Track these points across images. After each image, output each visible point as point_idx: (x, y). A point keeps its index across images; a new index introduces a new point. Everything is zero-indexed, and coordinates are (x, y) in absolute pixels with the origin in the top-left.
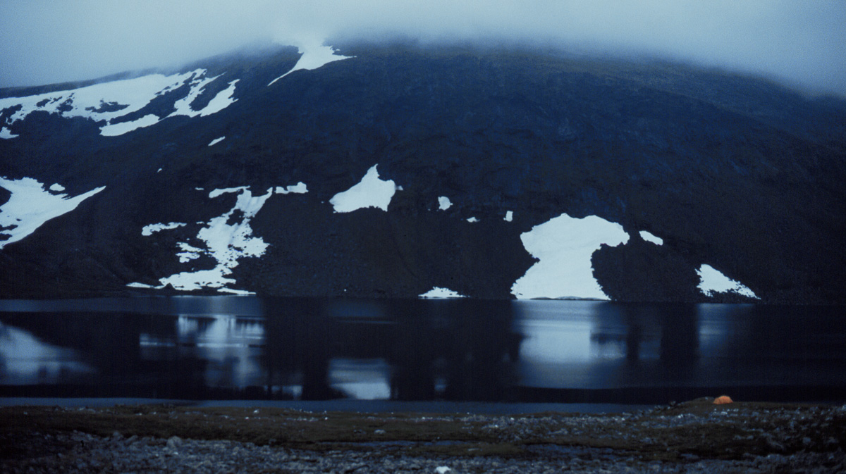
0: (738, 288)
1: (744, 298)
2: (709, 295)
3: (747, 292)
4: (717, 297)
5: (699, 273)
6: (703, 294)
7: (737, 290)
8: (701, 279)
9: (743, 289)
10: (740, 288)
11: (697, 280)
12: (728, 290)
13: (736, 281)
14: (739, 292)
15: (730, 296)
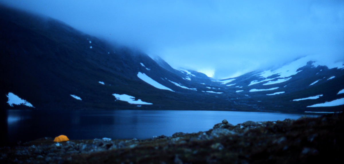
0: (25, 102)
1: (28, 107)
2: (12, 106)
3: (29, 105)
4: (15, 106)
5: (7, 96)
6: (10, 106)
7: (25, 104)
8: (9, 99)
9: (27, 103)
10: (26, 103)
11: (7, 99)
12: (21, 104)
13: (24, 100)
14: (26, 104)
15: (22, 106)
